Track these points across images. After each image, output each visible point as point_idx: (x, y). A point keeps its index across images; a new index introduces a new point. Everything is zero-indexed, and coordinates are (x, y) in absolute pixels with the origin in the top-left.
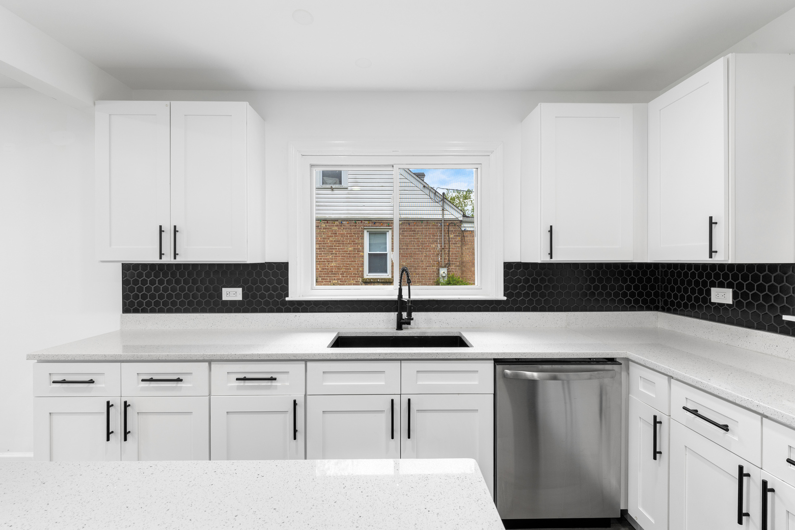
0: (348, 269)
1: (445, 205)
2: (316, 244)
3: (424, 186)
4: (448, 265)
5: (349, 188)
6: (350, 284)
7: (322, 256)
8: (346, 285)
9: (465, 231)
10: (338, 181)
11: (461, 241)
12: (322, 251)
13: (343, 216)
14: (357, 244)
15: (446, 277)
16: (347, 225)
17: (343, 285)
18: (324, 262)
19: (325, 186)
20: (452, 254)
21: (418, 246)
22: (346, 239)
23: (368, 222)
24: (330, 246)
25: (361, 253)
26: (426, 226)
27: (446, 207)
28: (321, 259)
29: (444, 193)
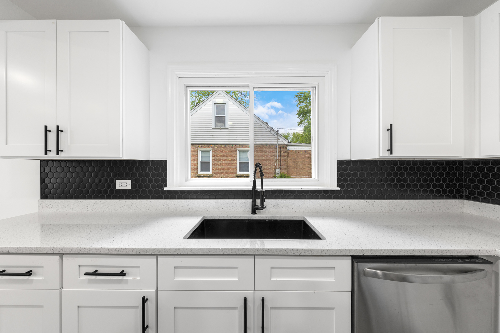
0: (229, 170)
1: (278, 136)
2: (212, 157)
3: (268, 127)
4: (280, 168)
5: (229, 128)
6: (230, 178)
7: (215, 163)
8: (228, 178)
9: (289, 150)
10: (224, 125)
11: (287, 155)
12: (216, 161)
13: (226, 143)
14: (233, 157)
15: (279, 174)
16: (228, 147)
17: (226, 178)
18: (217, 166)
19: (216, 127)
20: (282, 162)
21: (265, 158)
22: (228, 154)
23: (239, 146)
24: (219, 158)
25: (235, 162)
26: (269, 147)
27: (279, 138)
28: (215, 164)
29: (278, 131)
